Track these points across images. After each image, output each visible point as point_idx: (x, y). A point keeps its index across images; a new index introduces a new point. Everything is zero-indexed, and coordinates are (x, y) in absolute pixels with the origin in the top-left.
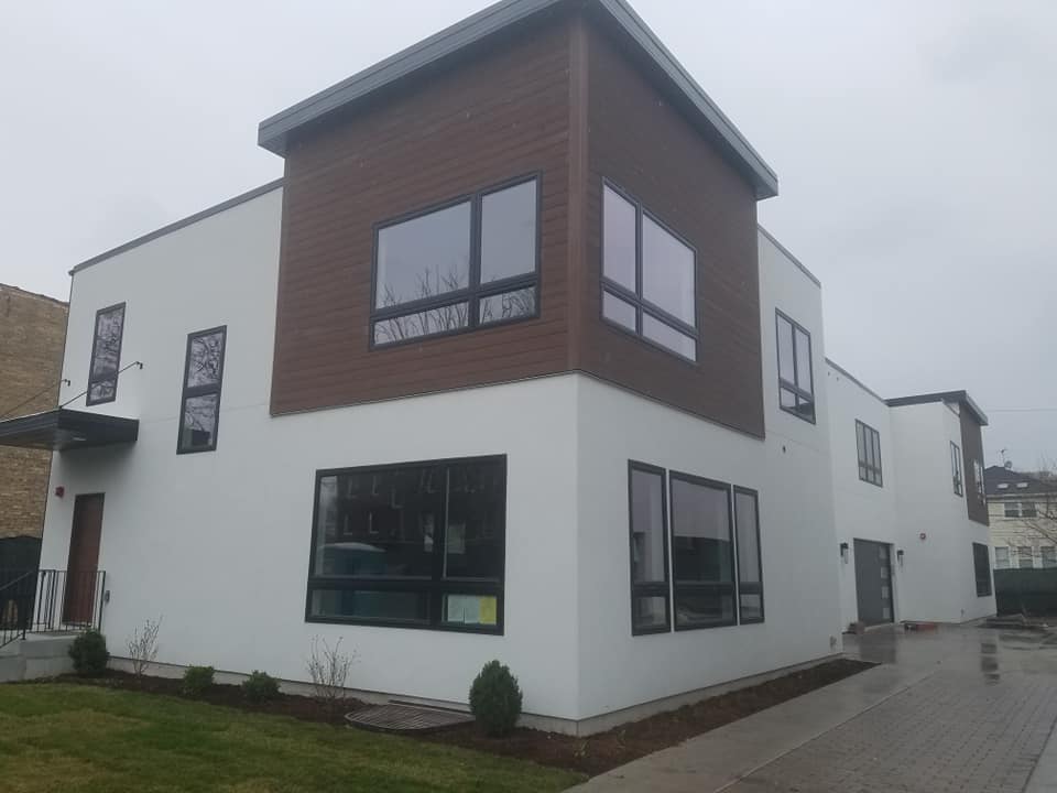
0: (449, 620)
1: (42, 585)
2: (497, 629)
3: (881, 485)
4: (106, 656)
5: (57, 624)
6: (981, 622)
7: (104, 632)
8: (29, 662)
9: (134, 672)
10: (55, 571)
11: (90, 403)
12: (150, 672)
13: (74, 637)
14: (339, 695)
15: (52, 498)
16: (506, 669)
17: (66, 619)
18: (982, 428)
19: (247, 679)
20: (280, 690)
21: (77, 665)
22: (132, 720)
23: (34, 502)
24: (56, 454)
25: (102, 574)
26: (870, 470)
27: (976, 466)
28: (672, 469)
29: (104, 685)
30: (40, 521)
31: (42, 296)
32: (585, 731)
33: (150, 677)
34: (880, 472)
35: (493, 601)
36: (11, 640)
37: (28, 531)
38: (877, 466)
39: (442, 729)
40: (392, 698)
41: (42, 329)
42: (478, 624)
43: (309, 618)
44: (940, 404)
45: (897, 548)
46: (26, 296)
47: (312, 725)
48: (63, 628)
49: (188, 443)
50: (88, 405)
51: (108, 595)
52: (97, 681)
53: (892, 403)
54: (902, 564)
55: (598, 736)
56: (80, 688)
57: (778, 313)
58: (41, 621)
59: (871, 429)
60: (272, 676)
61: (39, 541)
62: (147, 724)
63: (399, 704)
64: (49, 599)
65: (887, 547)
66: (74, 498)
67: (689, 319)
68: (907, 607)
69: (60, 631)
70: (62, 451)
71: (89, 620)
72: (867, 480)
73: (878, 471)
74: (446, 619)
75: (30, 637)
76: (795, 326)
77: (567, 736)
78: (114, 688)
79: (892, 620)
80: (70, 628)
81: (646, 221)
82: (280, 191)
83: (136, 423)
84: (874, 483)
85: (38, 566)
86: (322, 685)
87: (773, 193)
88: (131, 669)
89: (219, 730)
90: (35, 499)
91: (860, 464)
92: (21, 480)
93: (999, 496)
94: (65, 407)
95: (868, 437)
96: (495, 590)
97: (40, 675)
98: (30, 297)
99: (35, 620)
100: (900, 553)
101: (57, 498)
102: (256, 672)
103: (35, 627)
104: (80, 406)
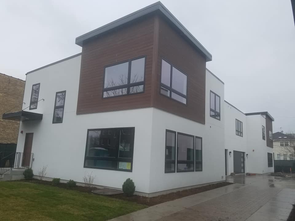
0: (119, 168)
1: (17, 156)
2: (131, 171)
3: (242, 137)
4: (32, 175)
5: (20, 166)
6: (269, 174)
7: (33, 169)
8: (13, 176)
9: (40, 179)
10: (20, 153)
11: (30, 109)
12: (44, 179)
13: (25, 170)
14: (91, 186)
15: (20, 134)
16: (132, 180)
17: (23, 165)
18: (273, 122)
19: (68, 182)
20: (77, 185)
21: (25, 177)
22: (39, 191)
23: (15, 134)
24: (21, 122)
25: (32, 154)
26: (239, 132)
27: (270, 132)
28: (178, 132)
29: (32, 182)
30: (17, 139)
31: (18, 79)
32: (151, 196)
33: (44, 181)
34: (242, 133)
35: (130, 164)
36: (8, 170)
37: (14, 142)
38: (241, 131)
39: (116, 195)
40: (105, 187)
41: (18, 88)
42: (126, 169)
43: (85, 167)
44: (260, 115)
45: (246, 154)
46: (14, 79)
47: (83, 193)
48: (22, 167)
49: (55, 121)
50: (30, 110)
51: (34, 159)
52: (30, 181)
53: (247, 114)
54: (247, 158)
55: (154, 197)
56: (26, 183)
57: (211, 91)
58: (16, 165)
59: (240, 122)
60: (75, 181)
61: (16, 145)
62: (42, 192)
63: (106, 189)
64: (18, 160)
65: (244, 153)
66: (25, 134)
67: (185, 93)
68: (248, 169)
69: (21, 168)
70: (23, 121)
71: (29, 165)
72: (238, 135)
73: (241, 133)
74: (118, 168)
75: (13, 169)
76: (216, 95)
77: (146, 197)
78: (35, 183)
79: (244, 172)
80: (24, 167)
81: (173, 68)
82: (81, 56)
83: (42, 115)
84: (240, 136)
85: (16, 151)
86: (87, 184)
87: (211, 60)
88: (39, 178)
89: (60, 193)
90: (15, 133)
91: (236, 131)
92: (12, 128)
93: (278, 140)
94: (24, 110)
95: (239, 123)
96: (131, 161)
97: (16, 179)
98: (15, 79)
99: (15, 165)
100: (247, 155)
101: (21, 133)
102: (70, 180)
103: (14, 167)
104: (28, 110)
